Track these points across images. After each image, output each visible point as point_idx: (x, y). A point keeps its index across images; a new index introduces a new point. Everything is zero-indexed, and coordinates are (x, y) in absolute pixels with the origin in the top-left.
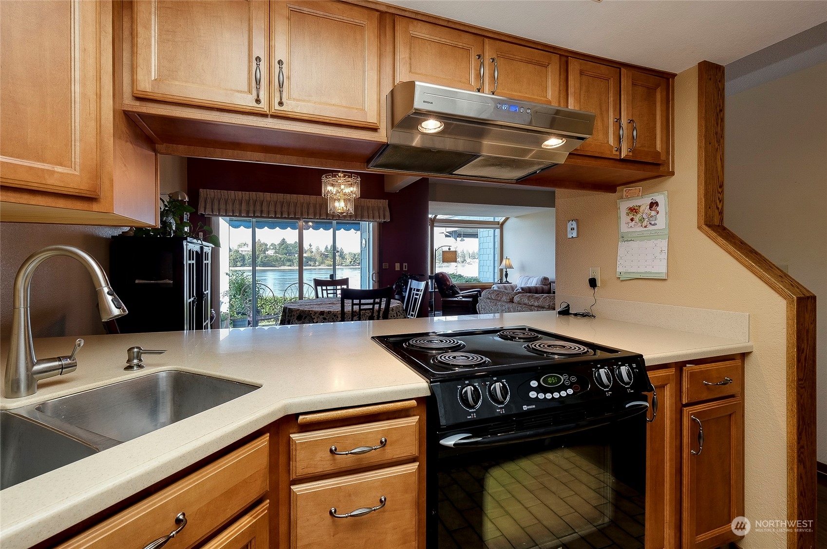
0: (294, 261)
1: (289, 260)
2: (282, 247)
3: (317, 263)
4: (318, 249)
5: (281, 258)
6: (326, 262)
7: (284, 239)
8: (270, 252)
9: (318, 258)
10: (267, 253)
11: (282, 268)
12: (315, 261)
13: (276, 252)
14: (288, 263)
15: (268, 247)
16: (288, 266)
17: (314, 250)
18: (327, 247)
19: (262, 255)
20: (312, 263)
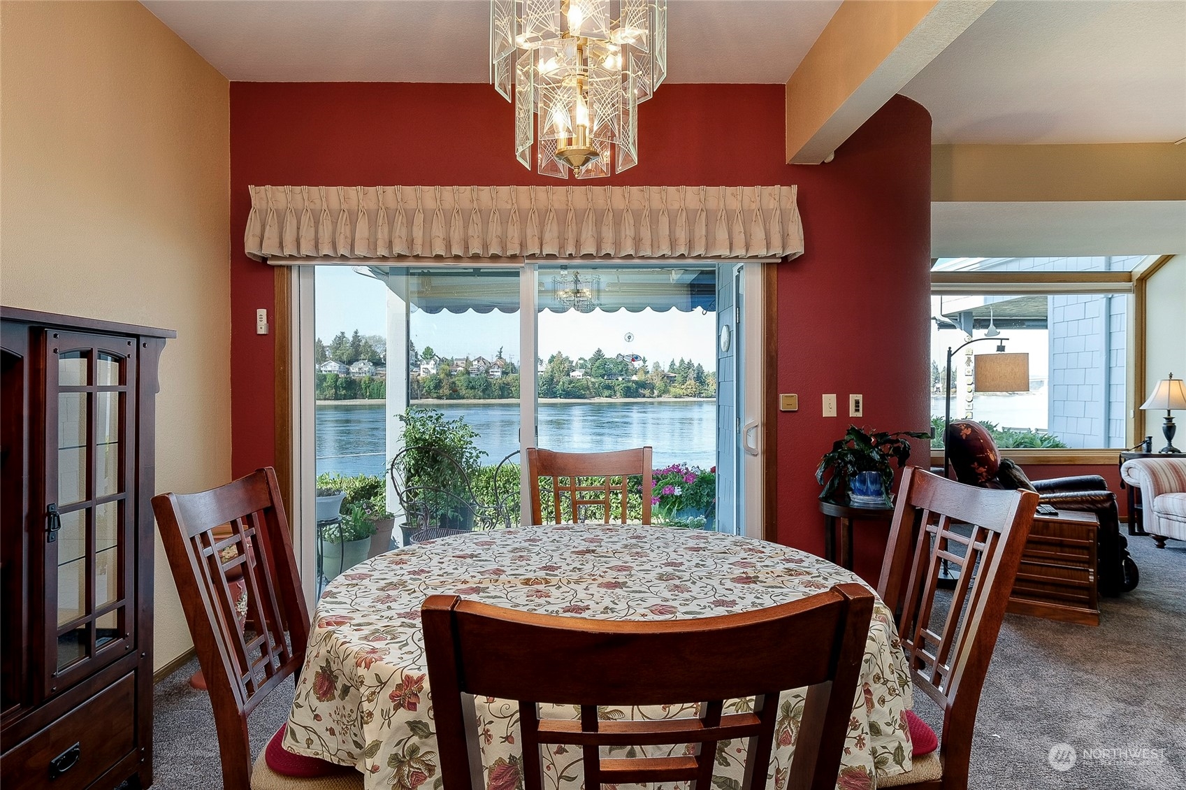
0: (616, 388)
1: (608, 387)
2: (597, 364)
3: (656, 392)
4: (657, 366)
5: (594, 383)
6: (672, 390)
7: (599, 351)
8: (577, 374)
9: (658, 383)
10: (571, 374)
11: (597, 400)
12: (652, 388)
13: (586, 374)
14: (607, 393)
15: (574, 364)
16: (606, 397)
17: (650, 368)
18: (673, 364)
19: (565, 379)
20: (647, 392)
